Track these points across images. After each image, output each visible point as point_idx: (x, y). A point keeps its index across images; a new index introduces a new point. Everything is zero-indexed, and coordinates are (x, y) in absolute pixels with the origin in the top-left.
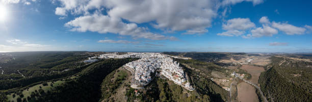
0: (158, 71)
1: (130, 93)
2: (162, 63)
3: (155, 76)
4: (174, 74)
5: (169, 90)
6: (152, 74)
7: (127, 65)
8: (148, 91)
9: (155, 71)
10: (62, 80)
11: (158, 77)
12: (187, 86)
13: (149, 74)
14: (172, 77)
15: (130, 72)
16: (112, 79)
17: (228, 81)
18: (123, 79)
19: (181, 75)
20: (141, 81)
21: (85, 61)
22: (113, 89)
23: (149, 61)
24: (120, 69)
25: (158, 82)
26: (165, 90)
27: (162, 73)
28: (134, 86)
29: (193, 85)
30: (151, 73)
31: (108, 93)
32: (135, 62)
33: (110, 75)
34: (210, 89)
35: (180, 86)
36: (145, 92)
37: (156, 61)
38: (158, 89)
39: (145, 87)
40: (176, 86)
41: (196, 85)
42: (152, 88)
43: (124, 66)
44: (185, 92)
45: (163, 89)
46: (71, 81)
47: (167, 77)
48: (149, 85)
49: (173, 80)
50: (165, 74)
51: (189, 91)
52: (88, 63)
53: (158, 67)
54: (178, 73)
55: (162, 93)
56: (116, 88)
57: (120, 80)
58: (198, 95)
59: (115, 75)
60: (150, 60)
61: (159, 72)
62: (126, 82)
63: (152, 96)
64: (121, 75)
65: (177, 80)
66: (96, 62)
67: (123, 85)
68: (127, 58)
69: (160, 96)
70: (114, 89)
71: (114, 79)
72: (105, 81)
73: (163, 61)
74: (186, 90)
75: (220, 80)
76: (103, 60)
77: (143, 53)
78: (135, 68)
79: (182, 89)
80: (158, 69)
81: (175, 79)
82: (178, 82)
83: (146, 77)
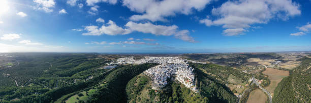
0: (173, 76)
1: (152, 93)
2: (178, 69)
3: (170, 80)
4: (186, 79)
5: (181, 91)
6: (168, 80)
7: (147, 71)
8: (164, 91)
9: (171, 77)
10: (94, 89)
11: (173, 82)
12: (194, 89)
13: (166, 79)
14: (184, 81)
15: (150, 77)
16: (135, 84)
17: (243, 87)
18: (145, 84)
19: (191, 80)
20: (159, 85)
21: (105, 68)
22: (137, 92)
23: (166, 68)
24: (141, 75)
25: (172, 85)
26: (177, 91)
27: (177, 78)
28: (154, 88)
29: (199, 89)
30: (168, 78)
31: (133, 95)
32: (154, 69)
33: (132, 80)
34: (218, 94)
35: (189, 89)
36: (162, 91)
37: (173, 67)
38: (172, 91)
39: (162, 88)
40: (185, 88)
41: (202, 88)
42: (168, 90)
43: (144, 72)
44: (191, 93)
45: (175, 90)
46: (103, 88)
47: (181, 82)
48: (165, 87)
49: (185, 84)
50: (179, 79)
51: (194, 93)
52: (108, 69)
53: (174, 73)
54: (189, 78)
55: (175, 93)
56: (140, 90)
57: (142, 84)
58: (200, 96)
59: (137, 81)
60: (166, 66)
61: (174, 78)
62: (148, 85)
63: (167, 94)
64: (143, 80)
65: (187, 84)
66: (116, 68)
67: (145, 88)
68: (145, 64)
69: (173, 95)
70: (139, 91)
71: (137, 84)
72: (129, 86)
73: (179, 67)
74: (193, 92)
75: (235, 86)
76: (122, 66)
77: (161, 58)
78: (154, 74)
79: (189, 91)
80: (174, 74)
81: (186, 83)
82: (188, 85)
83: (163, 81)
